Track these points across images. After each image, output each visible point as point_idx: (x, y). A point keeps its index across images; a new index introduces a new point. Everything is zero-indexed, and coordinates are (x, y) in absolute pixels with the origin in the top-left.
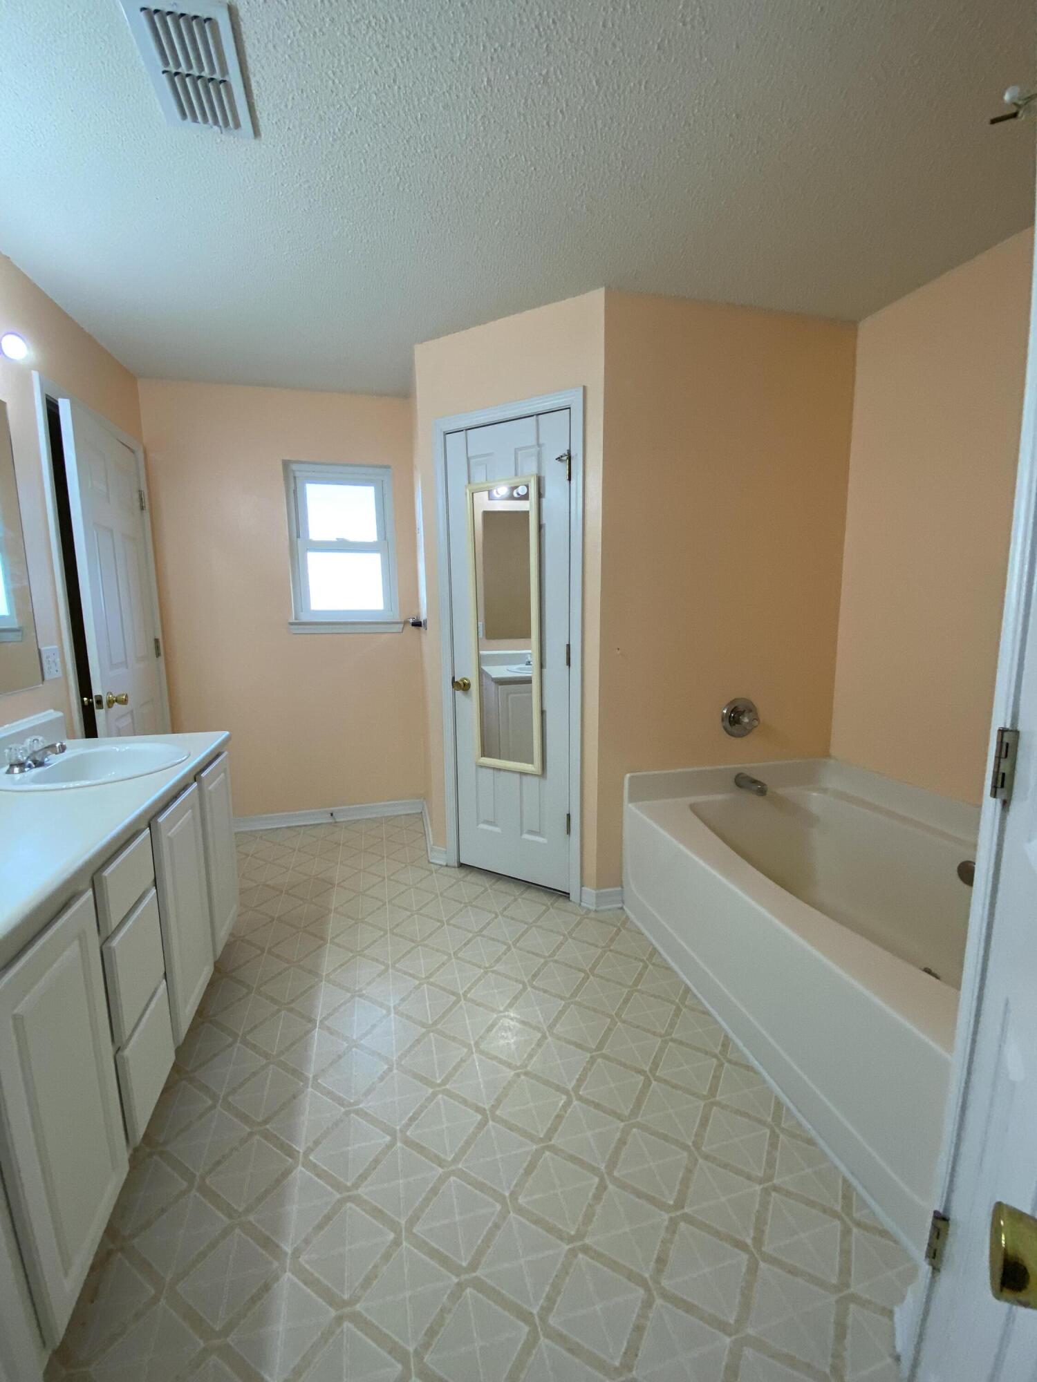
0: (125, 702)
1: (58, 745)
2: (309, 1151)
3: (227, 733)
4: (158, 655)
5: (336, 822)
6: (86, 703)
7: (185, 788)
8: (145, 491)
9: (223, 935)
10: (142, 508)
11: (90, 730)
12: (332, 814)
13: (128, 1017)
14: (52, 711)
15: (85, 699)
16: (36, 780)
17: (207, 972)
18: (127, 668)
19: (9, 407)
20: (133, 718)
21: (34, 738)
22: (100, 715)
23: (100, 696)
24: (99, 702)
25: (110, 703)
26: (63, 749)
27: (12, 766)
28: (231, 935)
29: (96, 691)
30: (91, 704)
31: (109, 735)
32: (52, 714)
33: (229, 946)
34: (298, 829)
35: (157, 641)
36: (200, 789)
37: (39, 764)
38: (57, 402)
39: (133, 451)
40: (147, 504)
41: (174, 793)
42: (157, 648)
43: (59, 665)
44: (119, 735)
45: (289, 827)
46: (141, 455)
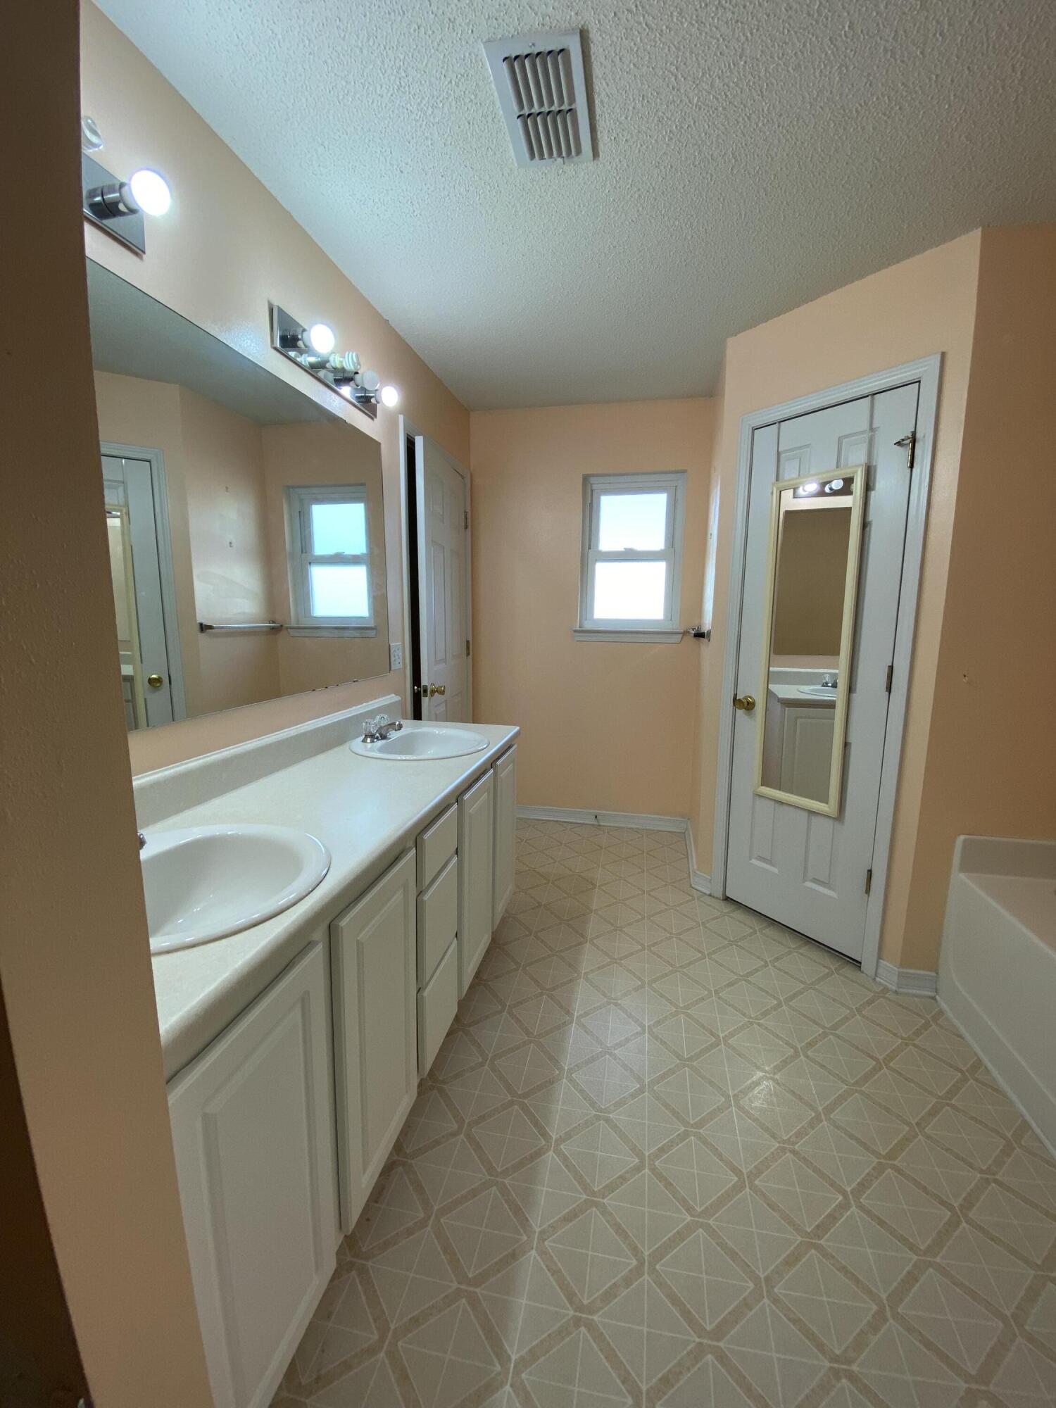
0: (442, 693)
1: (397, 723)
2: (560, 1140)
3: (518, 728)
4: (468, 654)
5: (600, 826)
6: (416, 691)
7: (484, 773)
8: (468, 510)
9: (500, 908)
10: (466, 527)
11: (417, 715)
12: (596, 817)
13: (429, 961)
14: (393, 695)
15: (416, 687)
16: (381, 750)
17: (485, 940)
18: (446, 662)
19: (383, 446)
20: (446, 705)
21: (382, 715)
22: (425, 701)
23: (426, 686)
24: (425, 691)
25: (433, 692)
26: (400, 727)
27: (366, 736)
28: (506, 911)
29: (425, 681)
30: (419, 692)
31: (430, 719)
32: (392, 698)
33: (503, 920)
34: (565, 824)
35: (468, 642)
36: (495, 774)
37: (384, 737)
38: (414, 439)
39: (463, 477)
40: (469, 524)
41: (475, 777)
42: (468, 648)
43: (401, 657)
44: (437, 720)
45: (557, 821)
46: (468, 480)
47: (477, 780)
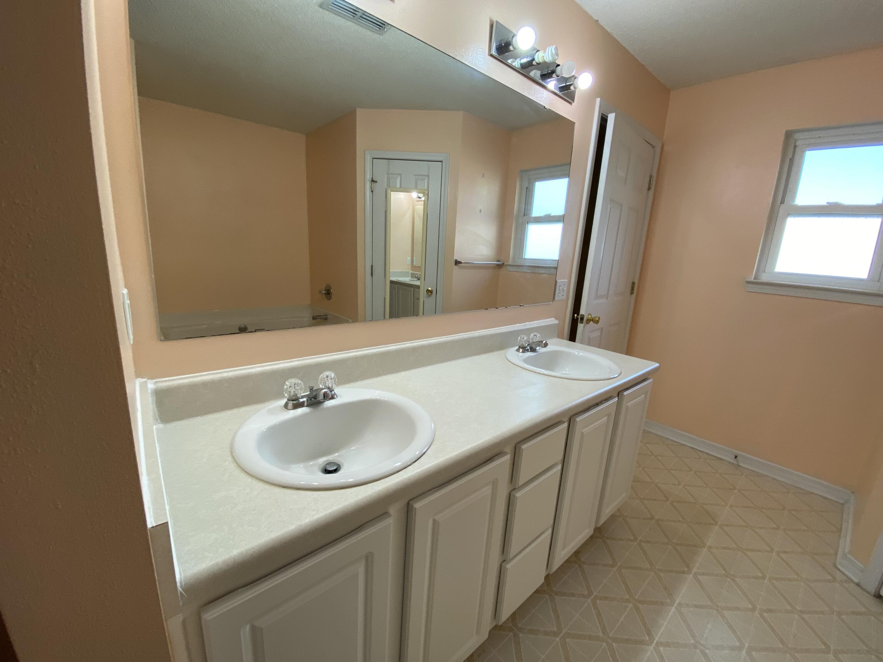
0: (597, 322)
1: (544, 342)
3: (657, 365)
4: (632, 293)
5: (739, 466)
6: (575, 317)
7: (607, 400)
8: (655, 176)
9: (607, 512)
10: (649, 189)
11: (572, 337)
12: (736, 457)
13: (514, 547)
14: (553, 319)
15: (576, 315)
16: (526, 361)
17: (587, 533)
18: (607, 299)
19: (576, 126)
20: (602, 332)
21: (535, 333)
22: (580, 327)
23: (583, 315)
24: (582, 319)
25: (588, 321)
26: (546, 345)
27: (519, 347)
28: (619, 510)
29: (582, 311)
30: (577, 319)
31: (582, 343)
32: (552, 321)
33: (613, 518)
34: (700, 454)
35: (633, 283)
36: (619, 404)
37: (533, 350)
38: (607, 117)
39: (653, 147)
40: (653, 187)
41: (599, 400)
42: (633, 289)
43: (565, 291)
44: (589, 344)
45: (693, 448)
46: (658, 150)
47: (597, 405)
